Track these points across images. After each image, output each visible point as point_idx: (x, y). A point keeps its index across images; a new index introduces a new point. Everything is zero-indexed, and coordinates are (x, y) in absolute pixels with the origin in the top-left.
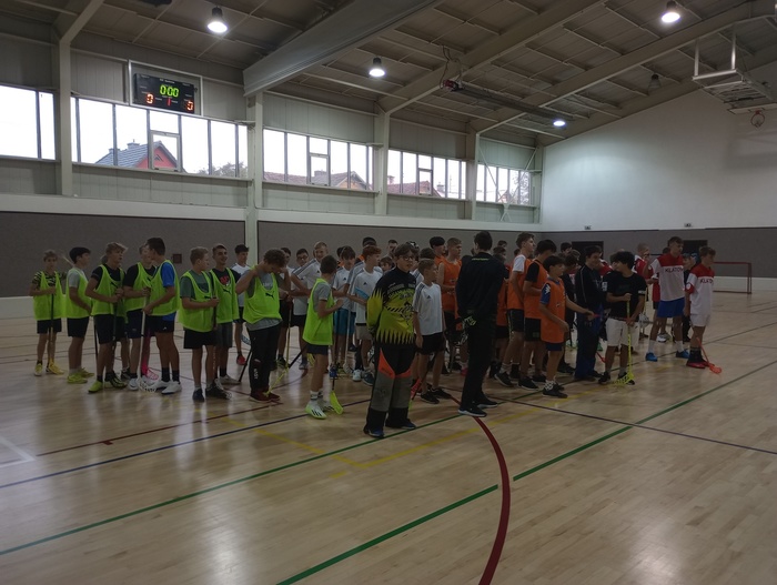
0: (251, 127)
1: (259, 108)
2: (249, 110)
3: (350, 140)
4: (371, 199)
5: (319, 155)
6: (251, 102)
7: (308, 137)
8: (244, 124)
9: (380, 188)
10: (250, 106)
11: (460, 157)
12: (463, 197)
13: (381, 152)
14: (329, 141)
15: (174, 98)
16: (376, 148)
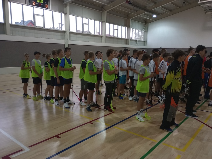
0: (66, 14)
1: (68, 8)
2: (65, 8)
3: (95, 19)
4: (101, 38)
5: (86, 24)
6: (66, 6)
7: (83, 18)
8: (64, 13)
9: (103, 35)
10: (65, 7)
11: (126, 26)
12: (126, 38)
13: (104, 23)
14: (89, 19)
15: (41, 3)
16: (102, 22)
